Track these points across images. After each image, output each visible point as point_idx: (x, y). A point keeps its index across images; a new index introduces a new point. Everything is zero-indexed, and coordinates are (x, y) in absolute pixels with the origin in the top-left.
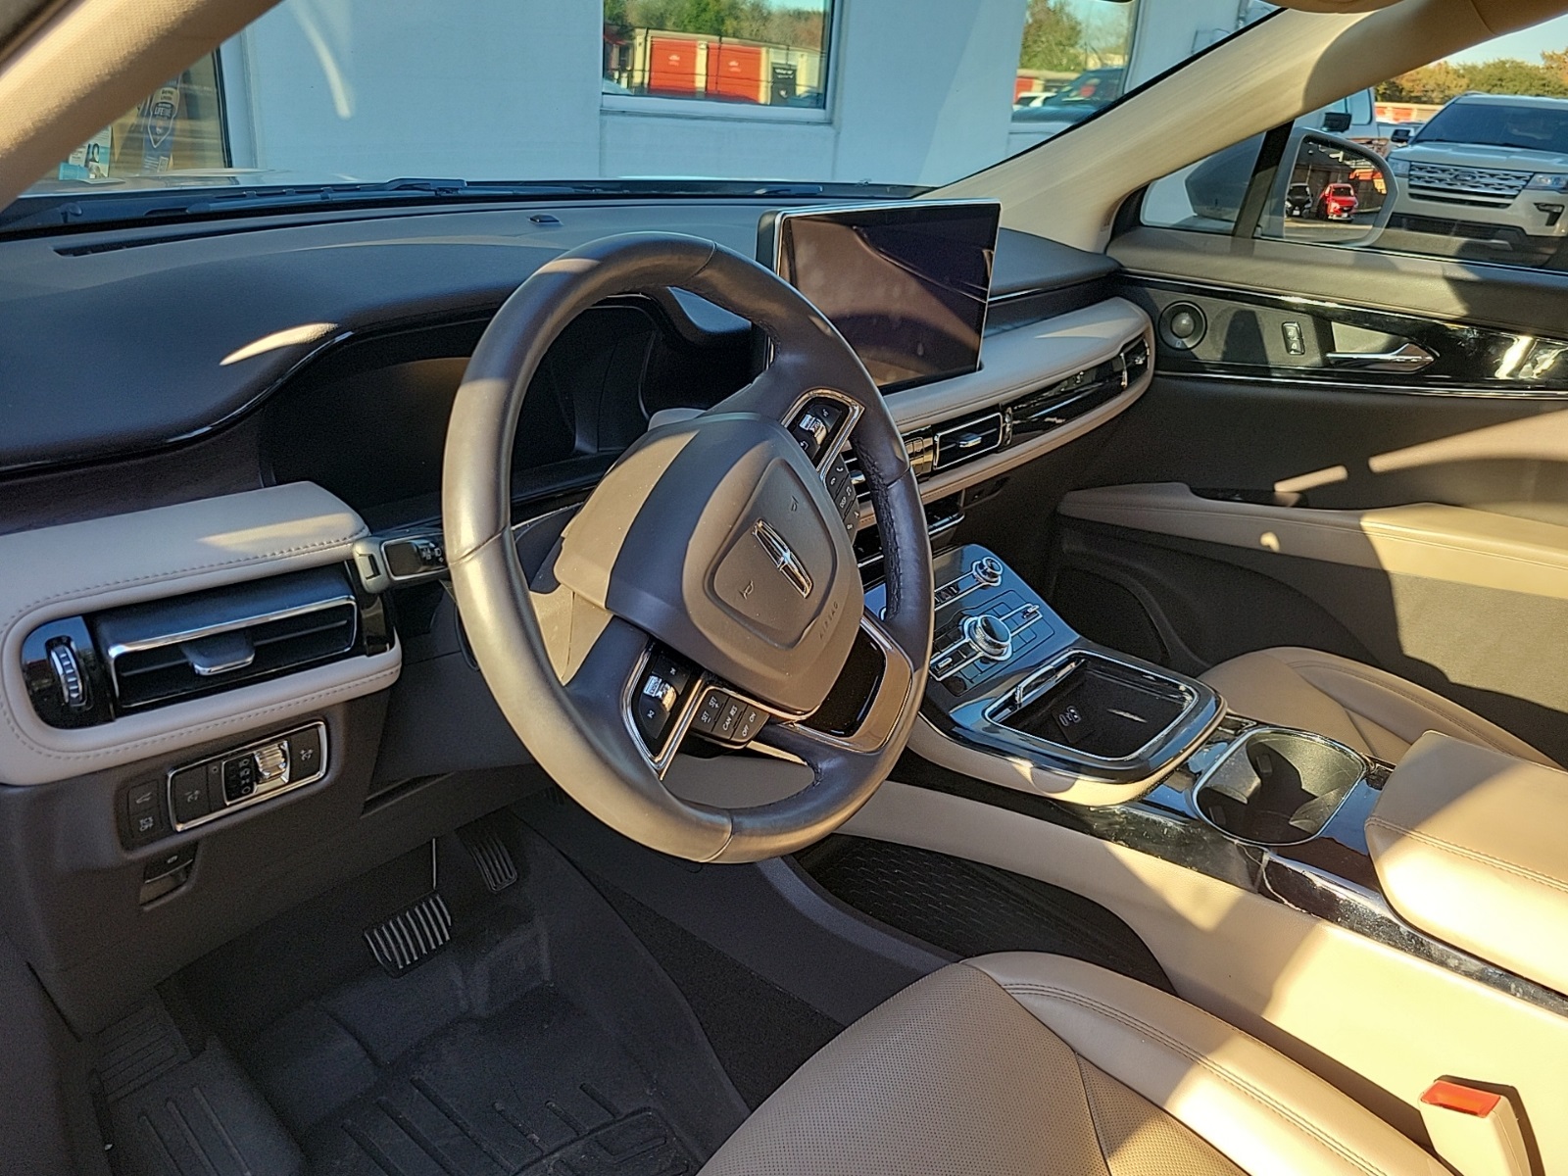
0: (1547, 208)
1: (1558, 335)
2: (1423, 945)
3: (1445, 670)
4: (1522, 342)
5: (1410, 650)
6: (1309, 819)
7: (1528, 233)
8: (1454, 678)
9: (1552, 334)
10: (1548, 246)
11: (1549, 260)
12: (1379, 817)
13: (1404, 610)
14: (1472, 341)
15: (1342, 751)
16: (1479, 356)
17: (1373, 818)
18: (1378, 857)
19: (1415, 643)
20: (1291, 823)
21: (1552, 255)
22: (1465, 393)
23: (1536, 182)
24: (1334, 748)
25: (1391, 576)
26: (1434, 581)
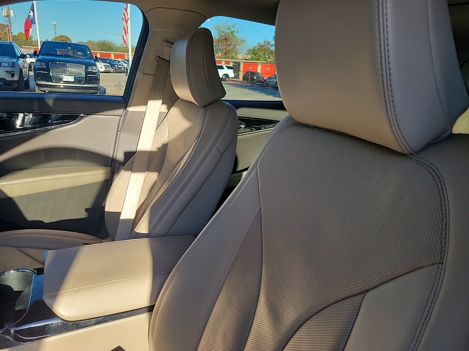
0: (10, 72)
1: (30, 112)
2: (78, 325)
3: (43, 220)
4: (21, 115)
5: (29, 219)
6: (22, 304)
7: (7, 80)
8: (46, 221)
9: (28, 111)
10: (15, 83)
11: (17, 87)
12: (46, 293)
13: (22, 207)
14: (6, 117)
15: (23, 271)
16: (10, 121)
17: (45, 295)
18: (52, 306)
19: (30, 216)
20: (16, 309)
21: (17, 86)
22: (11, 134)
23: (3, 65)
24: (19, 272)
25: (13, 198)
26: (27, 195)
